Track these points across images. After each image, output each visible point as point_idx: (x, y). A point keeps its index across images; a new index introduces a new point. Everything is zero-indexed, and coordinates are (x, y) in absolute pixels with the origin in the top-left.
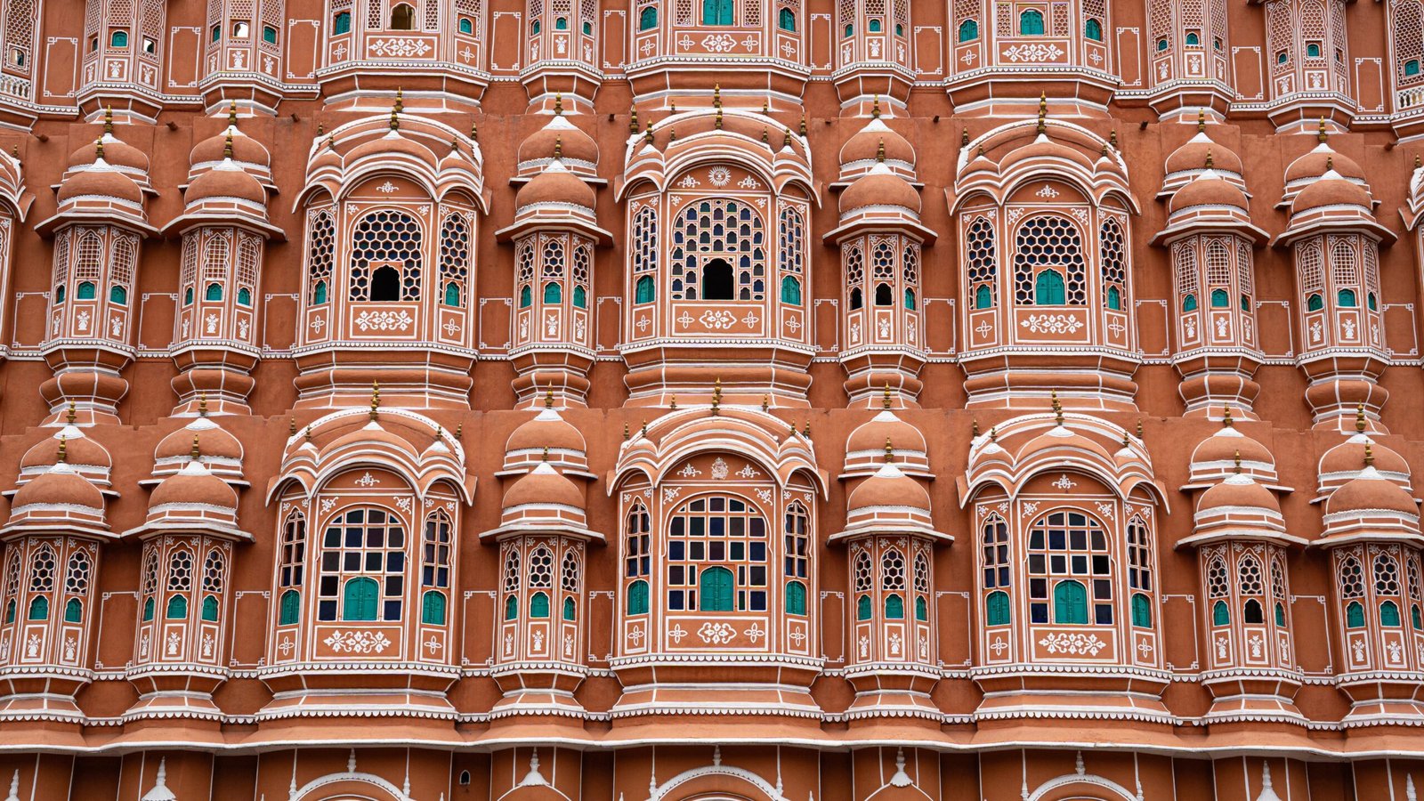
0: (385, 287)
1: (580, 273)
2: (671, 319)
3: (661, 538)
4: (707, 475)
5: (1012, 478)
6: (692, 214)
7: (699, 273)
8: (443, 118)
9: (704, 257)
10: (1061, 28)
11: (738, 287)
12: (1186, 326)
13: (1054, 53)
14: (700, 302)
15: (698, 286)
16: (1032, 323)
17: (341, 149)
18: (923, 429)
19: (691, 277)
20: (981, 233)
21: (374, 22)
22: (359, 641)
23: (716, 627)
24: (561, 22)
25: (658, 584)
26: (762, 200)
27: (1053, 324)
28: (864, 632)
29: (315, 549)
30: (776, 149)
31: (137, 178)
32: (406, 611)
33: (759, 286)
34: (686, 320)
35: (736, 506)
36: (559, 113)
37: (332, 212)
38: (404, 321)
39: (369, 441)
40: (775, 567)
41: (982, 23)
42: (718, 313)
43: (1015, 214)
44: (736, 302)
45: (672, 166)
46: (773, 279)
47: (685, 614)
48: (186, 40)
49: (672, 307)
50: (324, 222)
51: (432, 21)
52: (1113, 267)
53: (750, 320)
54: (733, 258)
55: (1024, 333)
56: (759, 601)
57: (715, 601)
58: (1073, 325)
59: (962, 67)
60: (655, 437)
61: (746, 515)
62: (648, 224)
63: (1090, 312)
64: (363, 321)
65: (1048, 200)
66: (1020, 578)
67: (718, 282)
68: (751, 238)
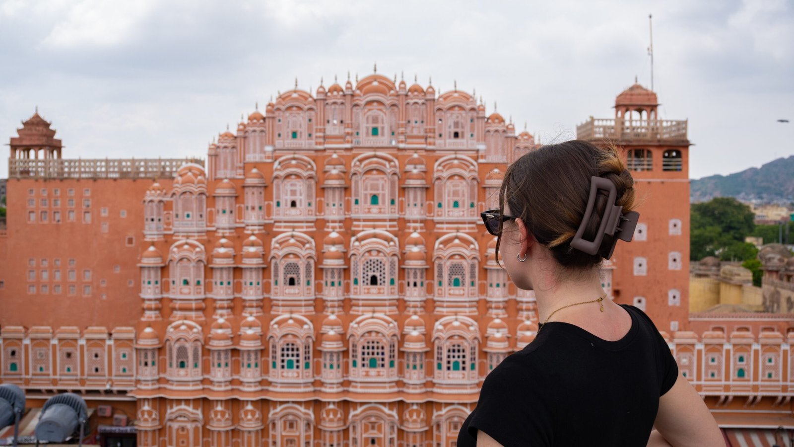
0: (292, 282)
1: (339, 277)
2: (362, 291)
3: (360, 350)
4: (370, 336)
5: (444, 335)
6: (367, 263)
7: (369, 278)
8: (305, 233)
9: (371, 274)
10: (463, 206)
11: (379, 282)
12: (490, 291)
13: (461, 213)
14: (370, 286)
15: (369, 282)
16: (452, 292)
17: (281, 244)
18: (425, 321)
19: (367, 280)
20: (440, 266)
21: (286, 205)
22: (290, 374)
23: (373, 372)
24: (334, 205)
25: (359, 362)
26: (385, 259)
27: (457, 292)
28: (408, 372)
29: (279, 353)
30: (389, 243)
31: (230, 251)
32: (301, 367)
33: (384, 282)
34: (366, 291)
35: (378, 343)
36: (334, 231)
37: (278, 262)
38: (297, 291)
39: (290, 326)
40: (386, 357)
41: (443, 204)
42: (374, 289)
43: (449, 263)
44: (378, 286)
45: (362, 250)
46: (387, 280)
47: (366, 369)
48: (240, 209)
49: (363, 287)
50: (276, 264)
51: (301, 205)
52: (472, 275)
53: (382, 291)
54: (377, 274)
55: (450, 294)
56: (383, 365)
57: (373, 364)
58: (462, 292)
59: (438, 215)
60: (358, 323)
61: (380, 345)
62: (356, 264)
63: (466, 289)
64: (287, 291)
65: (457, 259)
66: (445, 359)
67: (374, 281)
68: (382, 269)
